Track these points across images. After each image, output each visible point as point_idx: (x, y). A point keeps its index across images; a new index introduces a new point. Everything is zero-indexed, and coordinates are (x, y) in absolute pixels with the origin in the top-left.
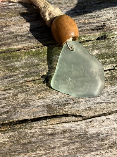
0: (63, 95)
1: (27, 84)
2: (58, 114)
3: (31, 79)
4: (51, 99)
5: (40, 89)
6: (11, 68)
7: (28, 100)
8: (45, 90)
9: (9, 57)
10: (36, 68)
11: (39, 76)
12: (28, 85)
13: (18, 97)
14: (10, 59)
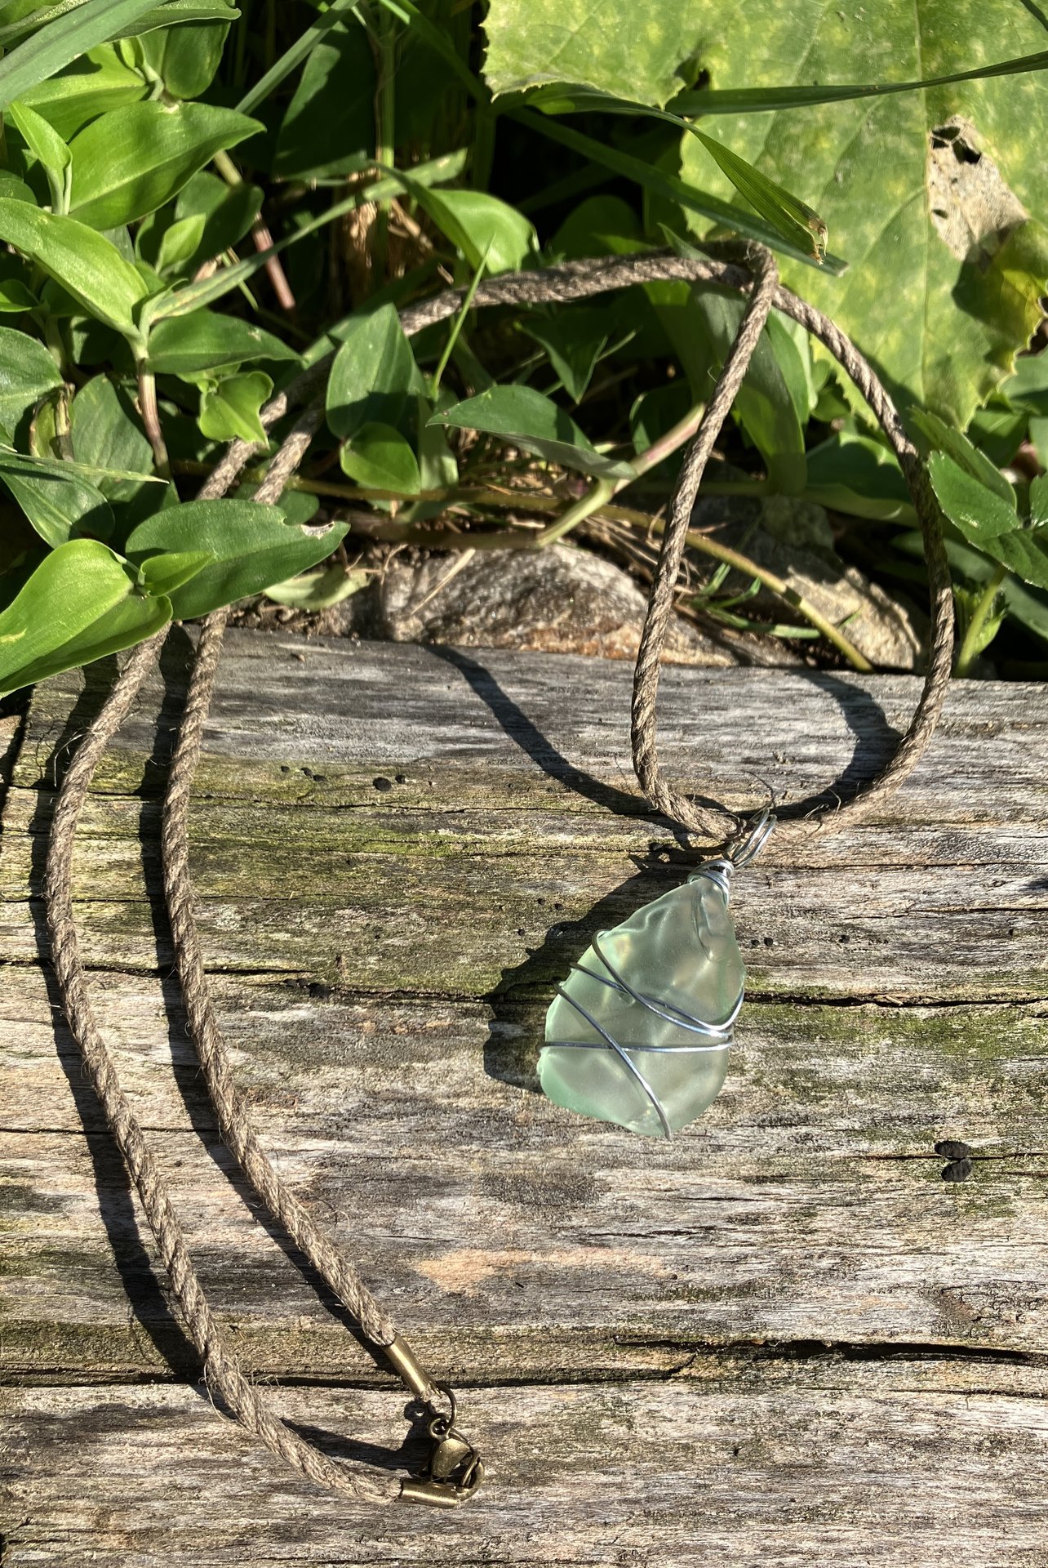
0: (1024, 1255)
1: (867, 1169)
2: (984, 1343)
3: (890, 1147)
4: (964, 1264)
5: (918, 1207)
6: (808, 1079)
7: (857, 1246)
8: (947, 1214)
9: (809, 1027)
10: (921, 1099)
11: (927, 1139)
12: (870, 1176)
13: (812, 1226)
14: (811, 1039)
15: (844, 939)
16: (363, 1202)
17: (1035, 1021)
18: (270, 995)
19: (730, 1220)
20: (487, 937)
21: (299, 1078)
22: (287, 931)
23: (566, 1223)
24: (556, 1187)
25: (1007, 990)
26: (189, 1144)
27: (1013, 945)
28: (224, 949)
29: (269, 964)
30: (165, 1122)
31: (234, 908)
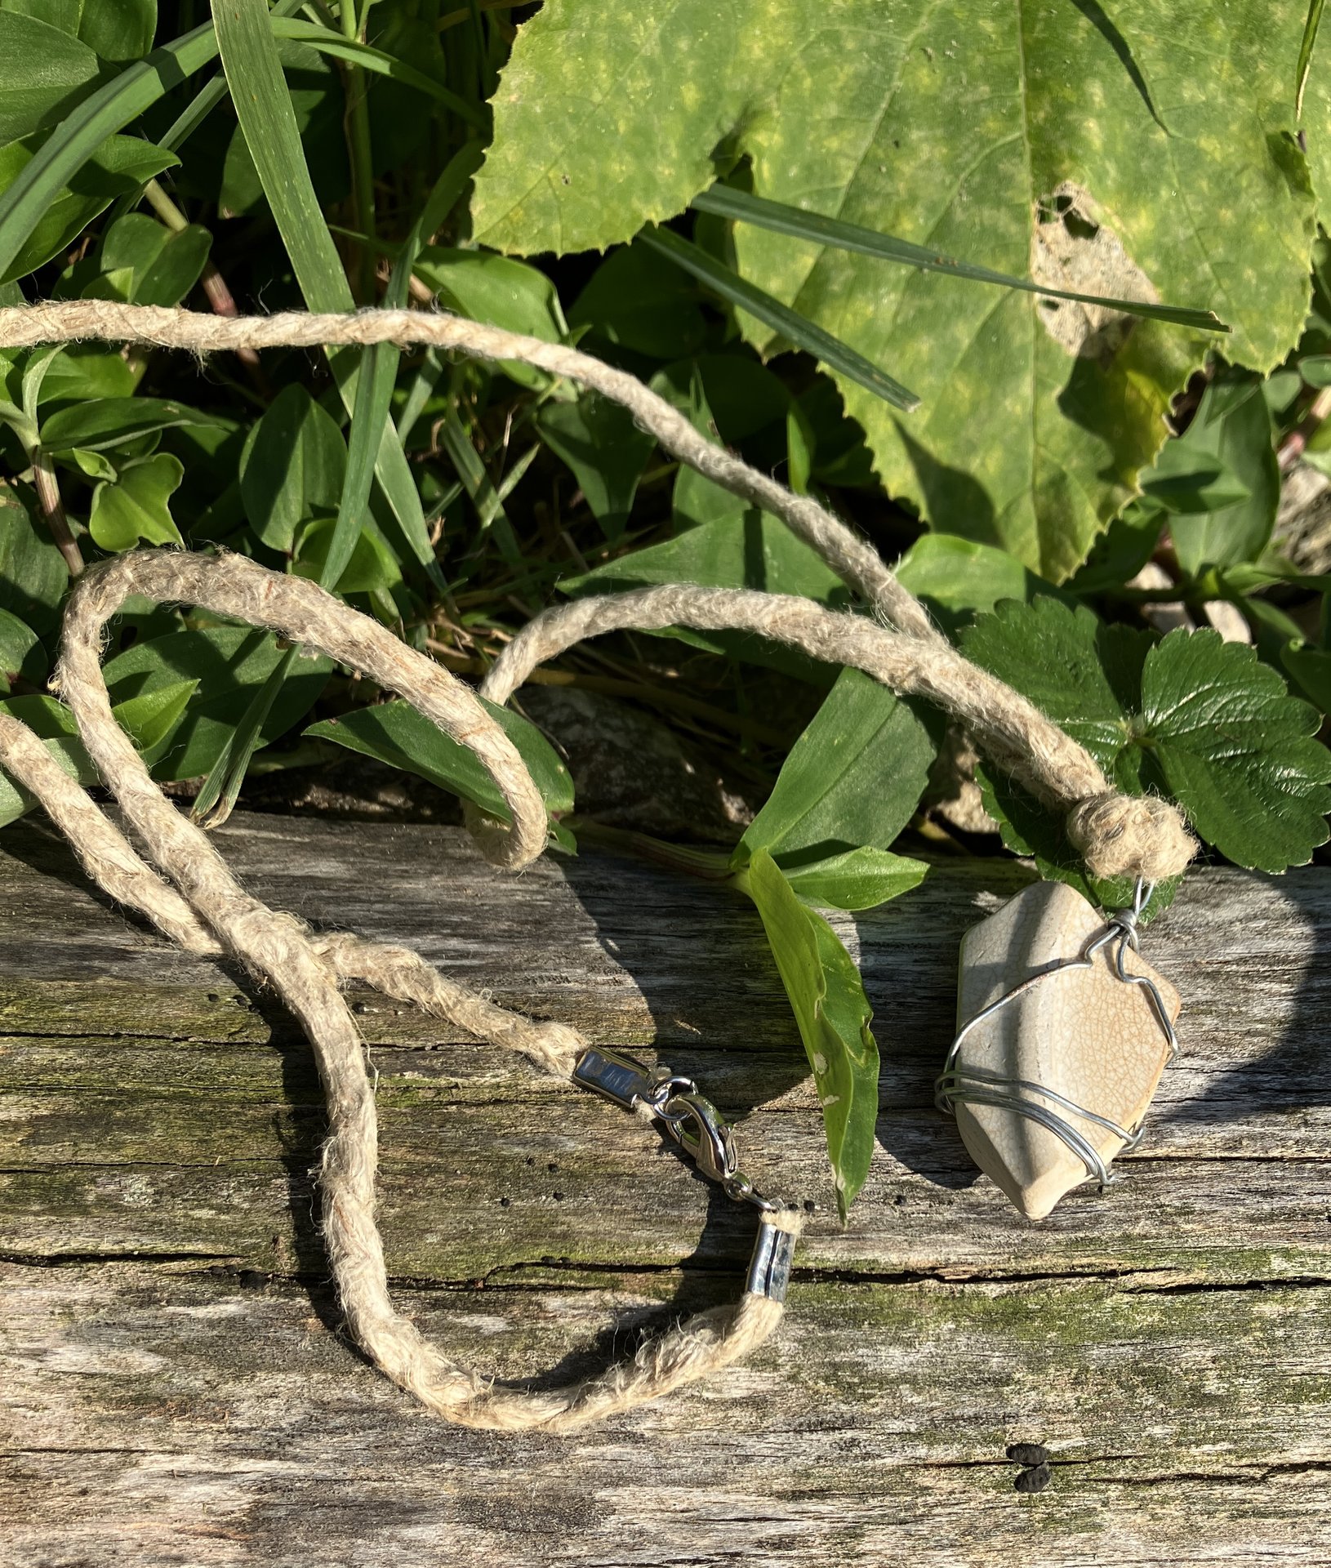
1: (925, 1479)
3: (953, 1453)
5: (986, 1522)
6: (854, 1374)
8: (1022, 1530)
9: (855, 1310)
10: (989, 1395)
11: (997, 1441)
12: (927, 1488)
13: (858, 1548)
14: (858, 1325)
15: (900, 1200)
16: (312, 1533)
17: (1127, 1298)
18: (191, 1287)
19: (760, 1544)
20: (462, 1210)
21: (228, 1388)
22: (211, 1207)
23: (561, 1552)
24: (548, 1511)
25: (1093, 1260)
26: (97, 1468)
27: (1102, 1205)
28: (133, 1230)
29: (189, 1248)
30: (67, 1442)
31: (146, 1179)
